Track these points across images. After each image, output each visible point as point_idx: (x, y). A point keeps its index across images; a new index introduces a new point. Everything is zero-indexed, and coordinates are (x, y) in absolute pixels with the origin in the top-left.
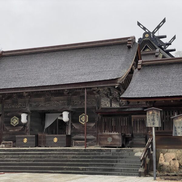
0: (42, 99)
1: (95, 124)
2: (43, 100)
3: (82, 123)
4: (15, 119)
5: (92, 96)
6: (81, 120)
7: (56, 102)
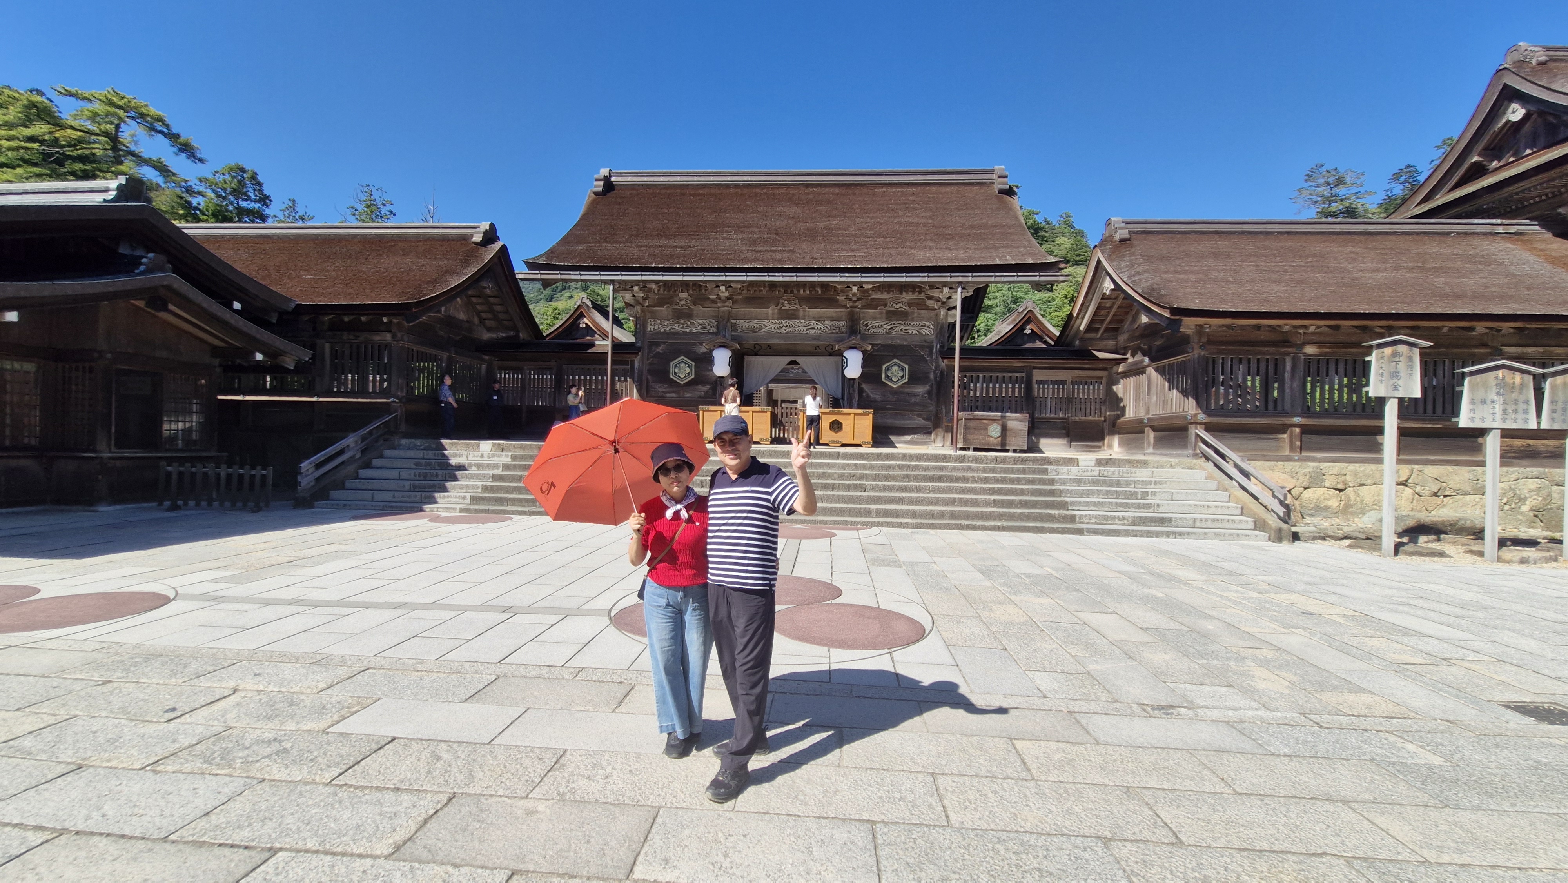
0: (770, 310)
1: (927, 388)
2: (773, 314)
3: (890, 384)
4: (682, 365)
5: (922, 312)
6: (888, 376)
7: (815, 322)
